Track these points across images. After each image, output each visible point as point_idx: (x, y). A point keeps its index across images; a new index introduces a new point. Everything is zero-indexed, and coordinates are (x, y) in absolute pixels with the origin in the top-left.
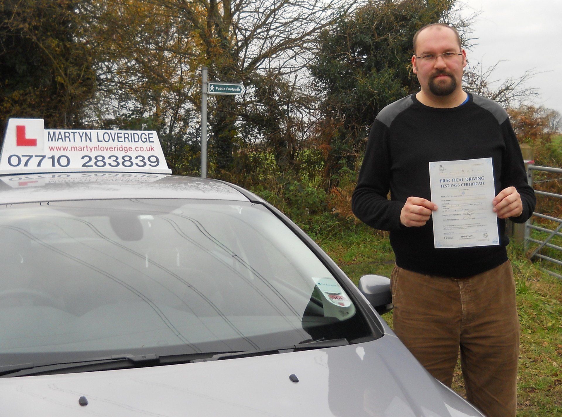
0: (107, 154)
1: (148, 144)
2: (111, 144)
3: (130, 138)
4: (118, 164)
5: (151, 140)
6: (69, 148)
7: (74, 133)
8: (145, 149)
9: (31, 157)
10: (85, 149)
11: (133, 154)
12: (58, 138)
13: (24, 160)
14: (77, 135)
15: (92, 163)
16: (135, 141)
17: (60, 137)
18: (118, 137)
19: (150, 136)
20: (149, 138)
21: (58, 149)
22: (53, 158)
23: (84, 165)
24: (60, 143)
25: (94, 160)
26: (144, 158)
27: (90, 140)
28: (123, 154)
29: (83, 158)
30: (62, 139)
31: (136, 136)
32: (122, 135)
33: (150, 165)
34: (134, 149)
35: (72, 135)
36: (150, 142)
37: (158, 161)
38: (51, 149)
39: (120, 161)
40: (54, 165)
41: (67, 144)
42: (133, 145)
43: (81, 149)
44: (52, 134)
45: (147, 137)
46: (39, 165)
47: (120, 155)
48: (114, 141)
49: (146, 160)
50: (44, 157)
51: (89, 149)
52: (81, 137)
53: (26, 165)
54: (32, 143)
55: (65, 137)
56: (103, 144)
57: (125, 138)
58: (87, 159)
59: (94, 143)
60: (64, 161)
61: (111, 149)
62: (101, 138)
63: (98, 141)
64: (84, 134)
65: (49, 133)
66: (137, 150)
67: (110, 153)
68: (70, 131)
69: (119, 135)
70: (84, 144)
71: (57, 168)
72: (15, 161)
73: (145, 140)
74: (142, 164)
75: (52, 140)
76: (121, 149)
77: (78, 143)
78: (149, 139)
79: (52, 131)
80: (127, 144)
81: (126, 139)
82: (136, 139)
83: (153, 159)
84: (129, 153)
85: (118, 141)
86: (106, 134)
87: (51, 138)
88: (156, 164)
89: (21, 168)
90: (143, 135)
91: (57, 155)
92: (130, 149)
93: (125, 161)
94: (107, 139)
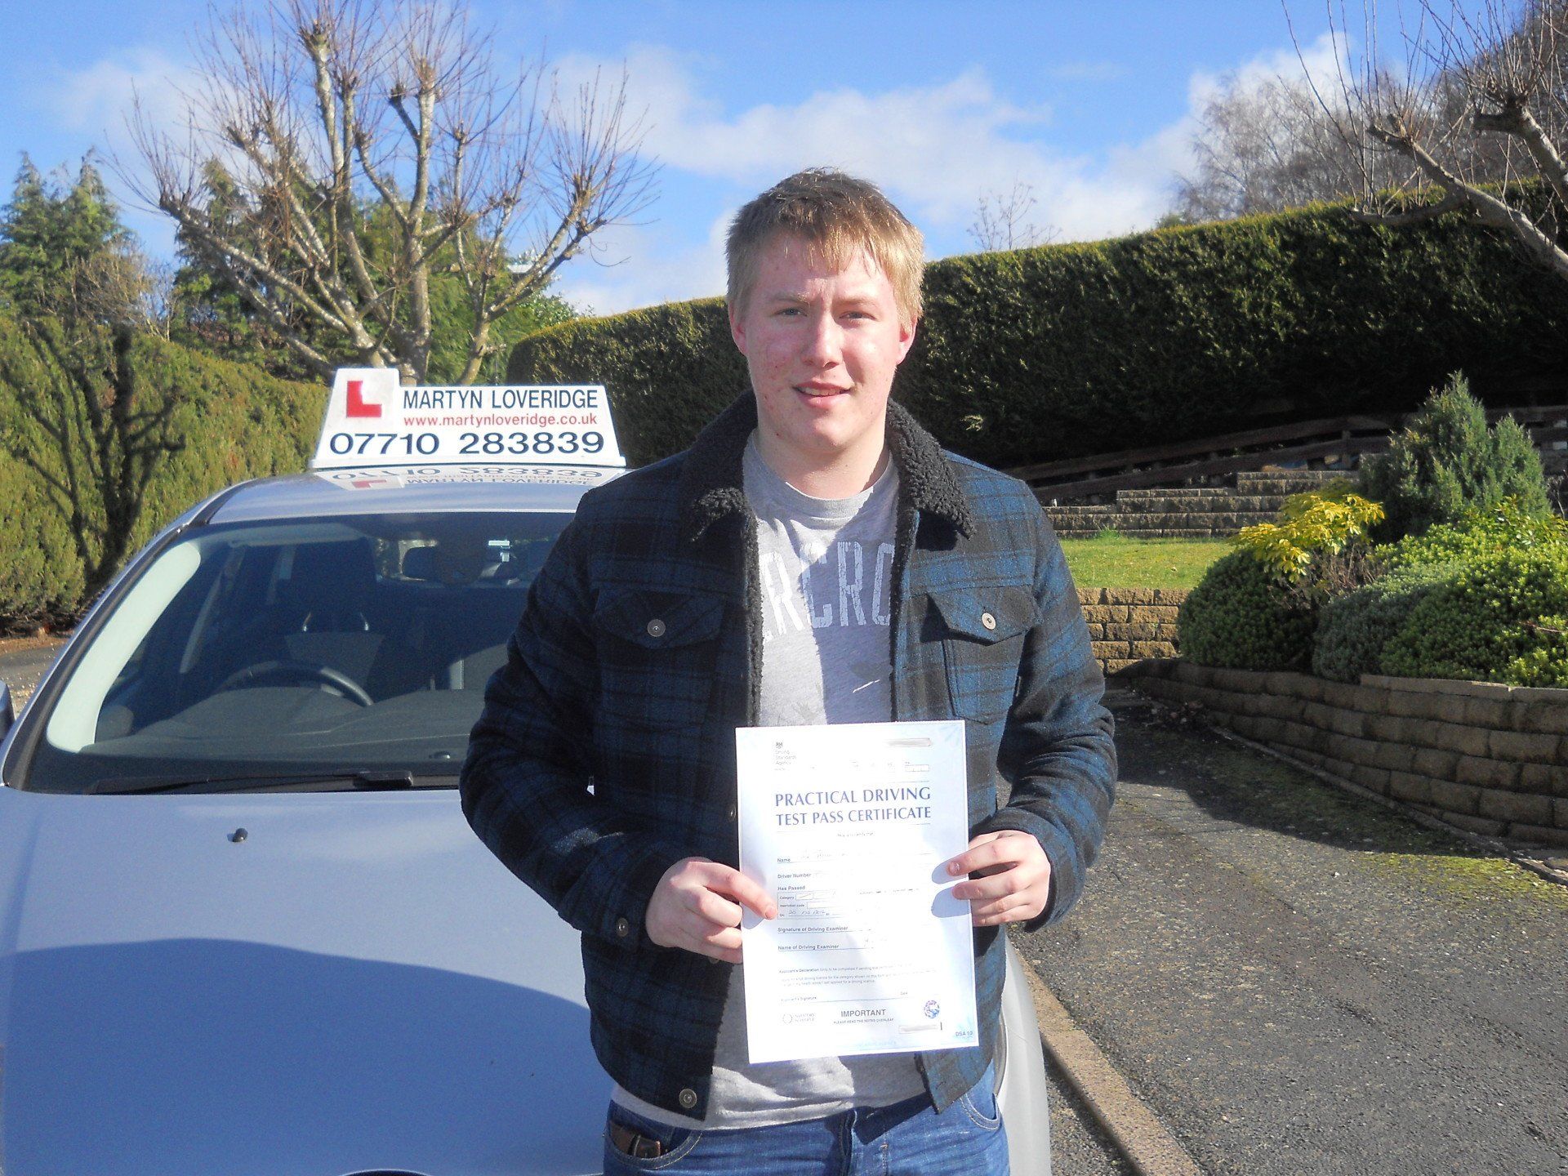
0: (506, 430)
1: (586, 412)
2: (517, 411)
3: (553, 399)
4: (526, 448)
5: (592, 402)
6: (440, 421)
7: (450, 392)
8: (579, 420)
9: (371, 436)
10: (469, 421)
11: (555, 430)
12: (422, 403)
13: (358, 442)
14: (455, 396)
15: (479, 446)
16: (561, 406)
17: (425, 400)
18: (531, 398)
19: (592, 395)
20: (589, 398)
21: (421, 422)
22: (409, 438)
23: (464, 451)
24: (424, 412)
25: (482, 442)
26: (575, 437)
27: (480, 405)
28: (537, 429)
29: (463, 437)
30: (428, 403)
31: (564, 395)
32: (539, 395)
33: (586, 450)
34: (558, 419)
35: (447, 396)
36: (589, 406)
37: (600, 442)
38: (408, 422)
39: (531, 442)
40: (409, 451)
41: (438, 412)
42: (558, 413)
43: (461, 421)
44: (411, 395)
45: (586, 397)
46: (384, 451)
47: (531, 431)
48: (522, 405)
49: (579, 441)
50: (394, 436)
51: (475, 420)
52: (463, 400)
53: (361, 451)
54: (374, 411)
55: (435, 400)
56: (503, 412)
57: (543, 399)
58: (470, 439)
59: (487, 410)
60: (427, 444)
61: (515, 420)
62: (499, 402)
63: (494, 406)
64: (470, 394)
65: (407, 393)
66: (564, 420)
67: (512, 428)
68: (443, 389)
69: (533, 395)
70: (467, 412)
71: (416, 457)
72: (342, 444)
73: (581, 403)
74: (570, 447)
75: (411, 405)
76: (534, 420)
77: (457, 410)
78: (588, 402)
79: (411, 390)
80: (547, 411)
81: (546, 403)
82: (565, 402)
83: (592, 439)
84: (549, 429)
85: (531, 406)
86: (509, 394)
87: (409, 400)
88: (597, 447)
89: (353, 458)
90: (579, 394)
91: (416, 432)
92: (551, 420)
93: (539, 442)
94: (509, 403)
